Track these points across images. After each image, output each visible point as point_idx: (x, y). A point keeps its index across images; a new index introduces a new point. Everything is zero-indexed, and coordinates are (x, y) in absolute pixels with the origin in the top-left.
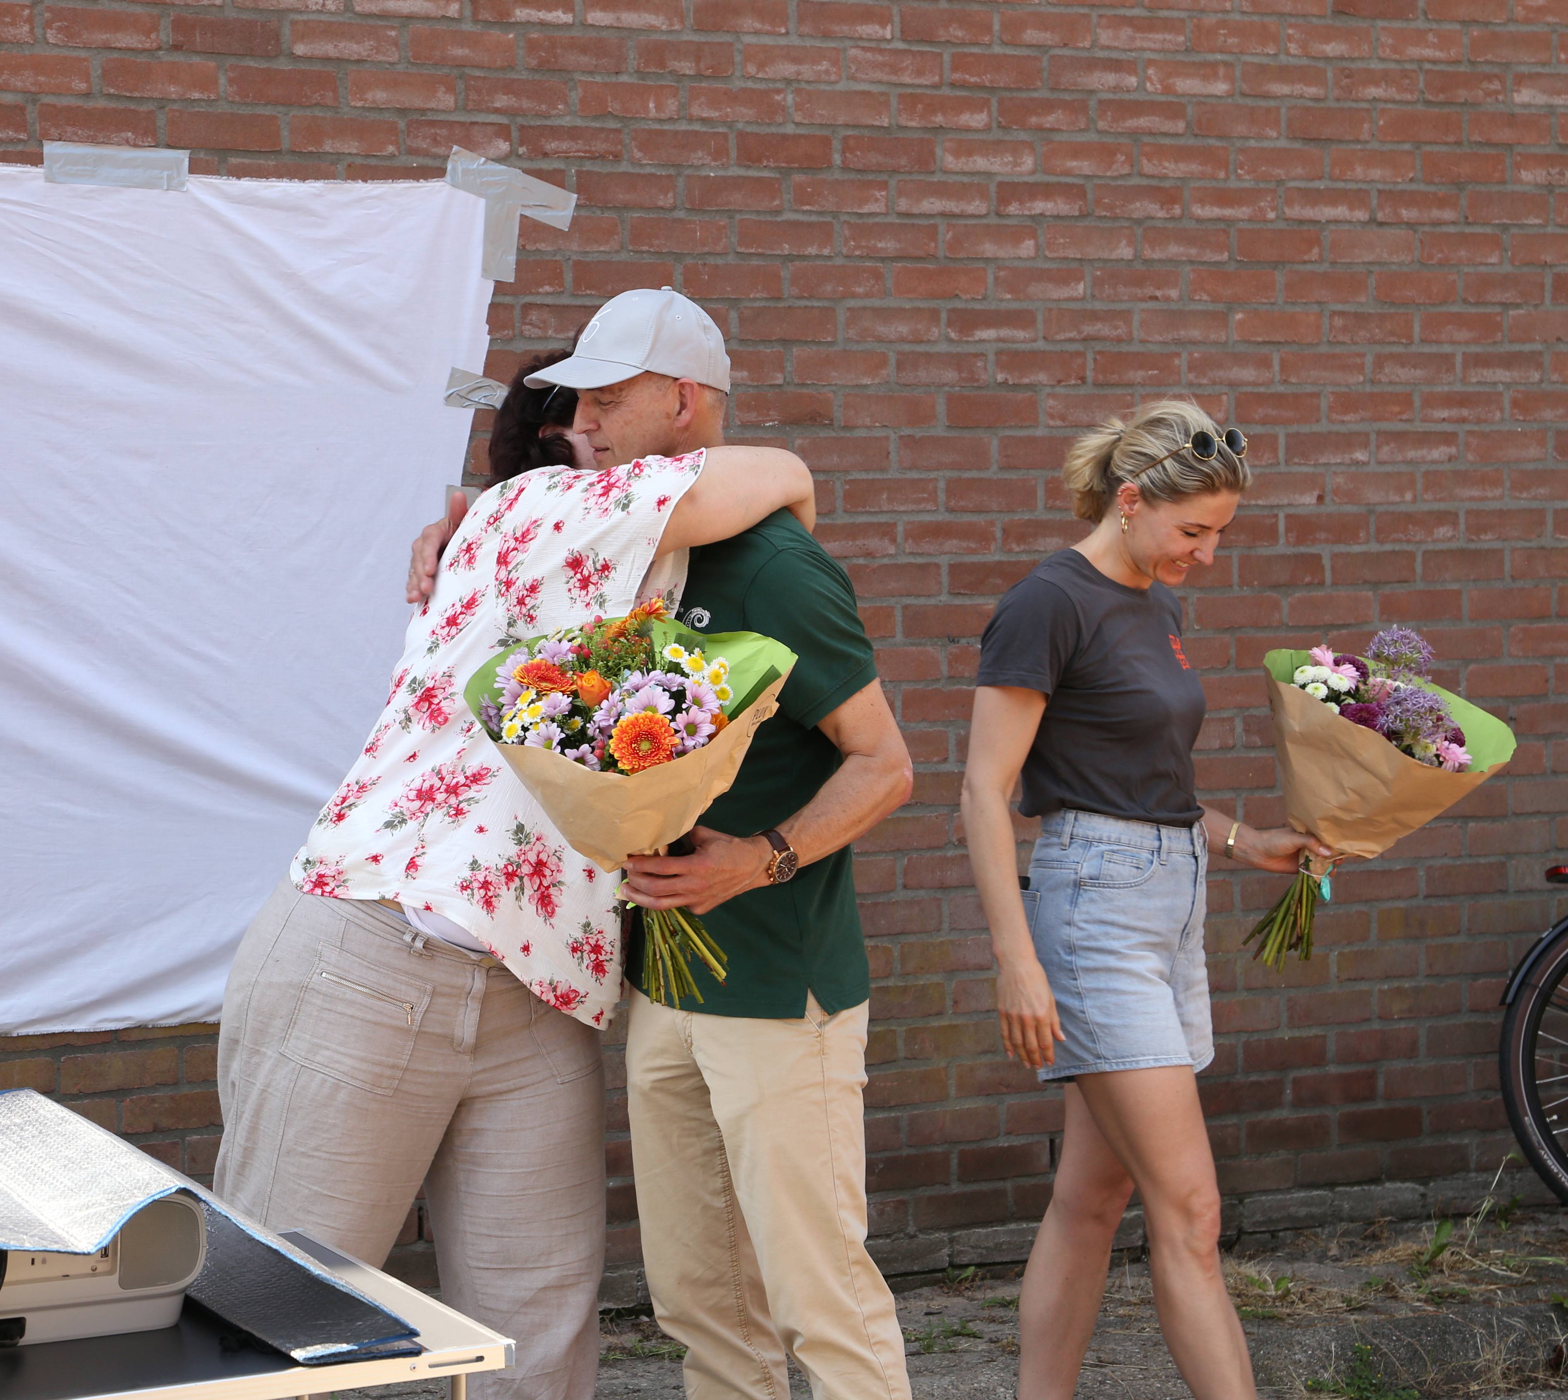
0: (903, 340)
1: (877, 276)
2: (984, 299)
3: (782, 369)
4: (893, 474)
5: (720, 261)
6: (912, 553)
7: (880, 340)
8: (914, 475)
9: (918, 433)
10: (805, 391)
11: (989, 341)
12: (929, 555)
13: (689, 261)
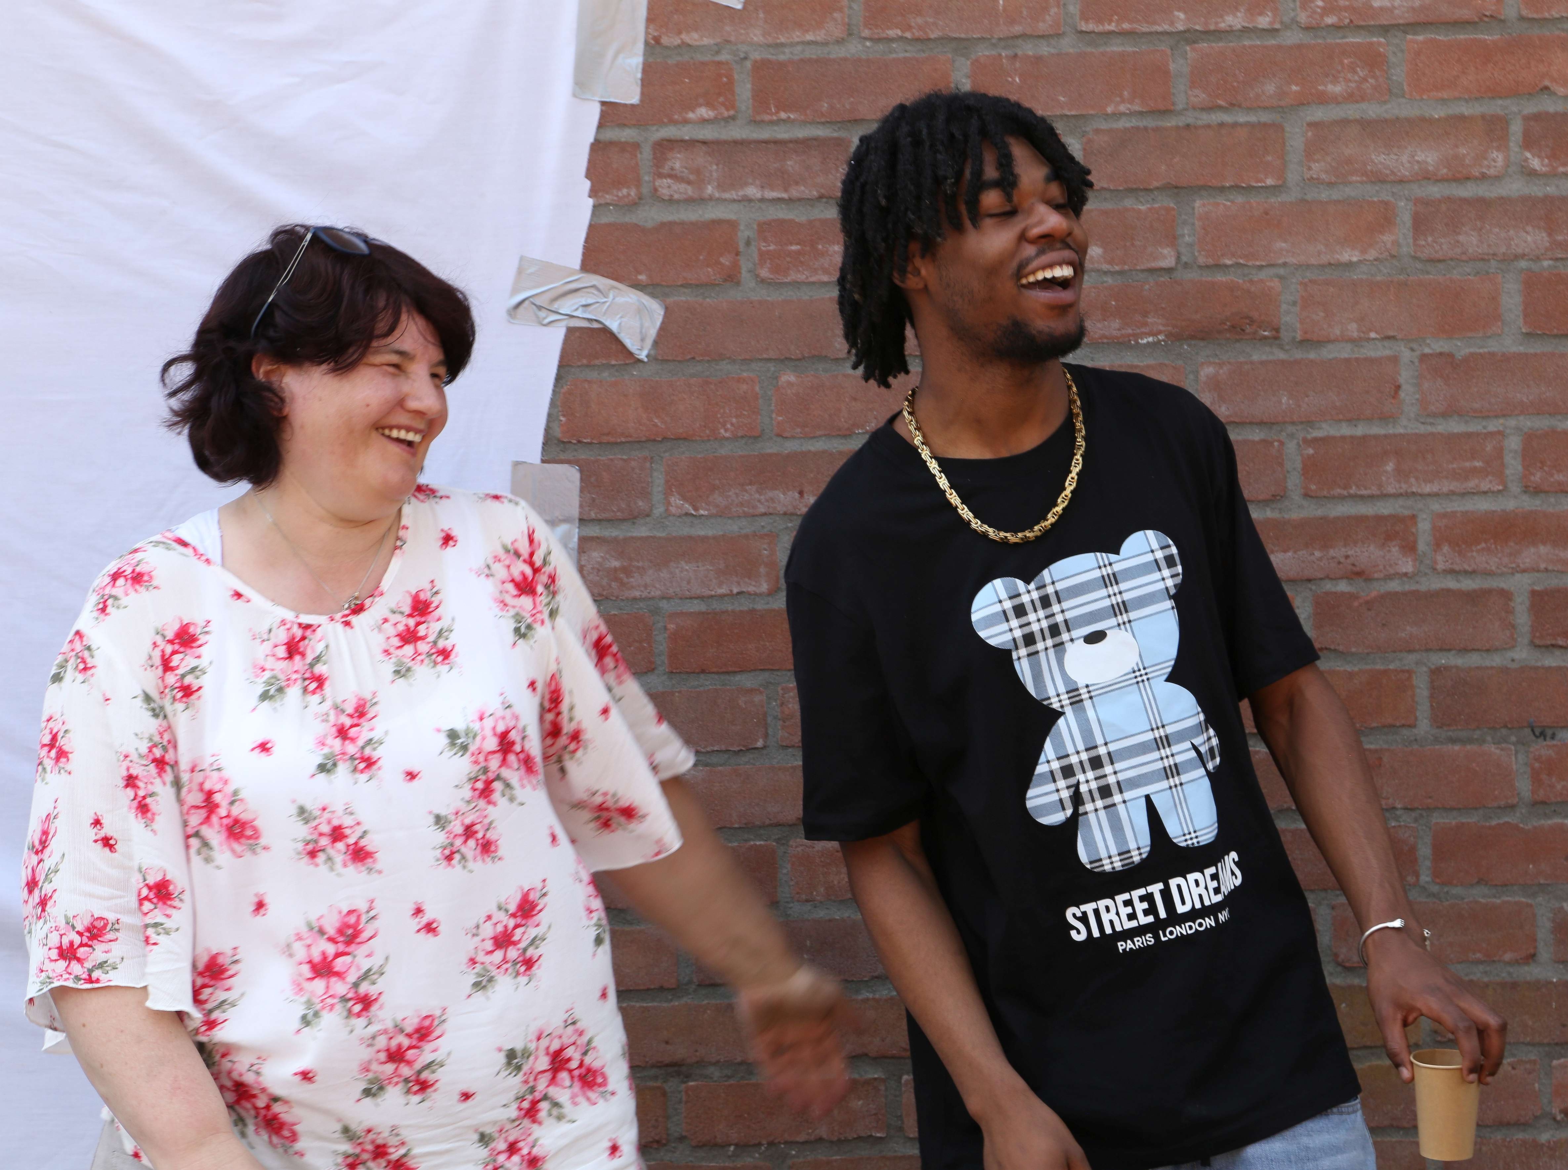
0: (1427, 177)
1: (1373, 60)
3: (1172, 239)
4: (1406, 426)
5: (1045, 49)
6: (1452, 572)
7: (1379, 179)
8: (1455, 426)
9: (1461, 348)
10: (1220, 278)
12: (1490, 574)
13: (983, 52)
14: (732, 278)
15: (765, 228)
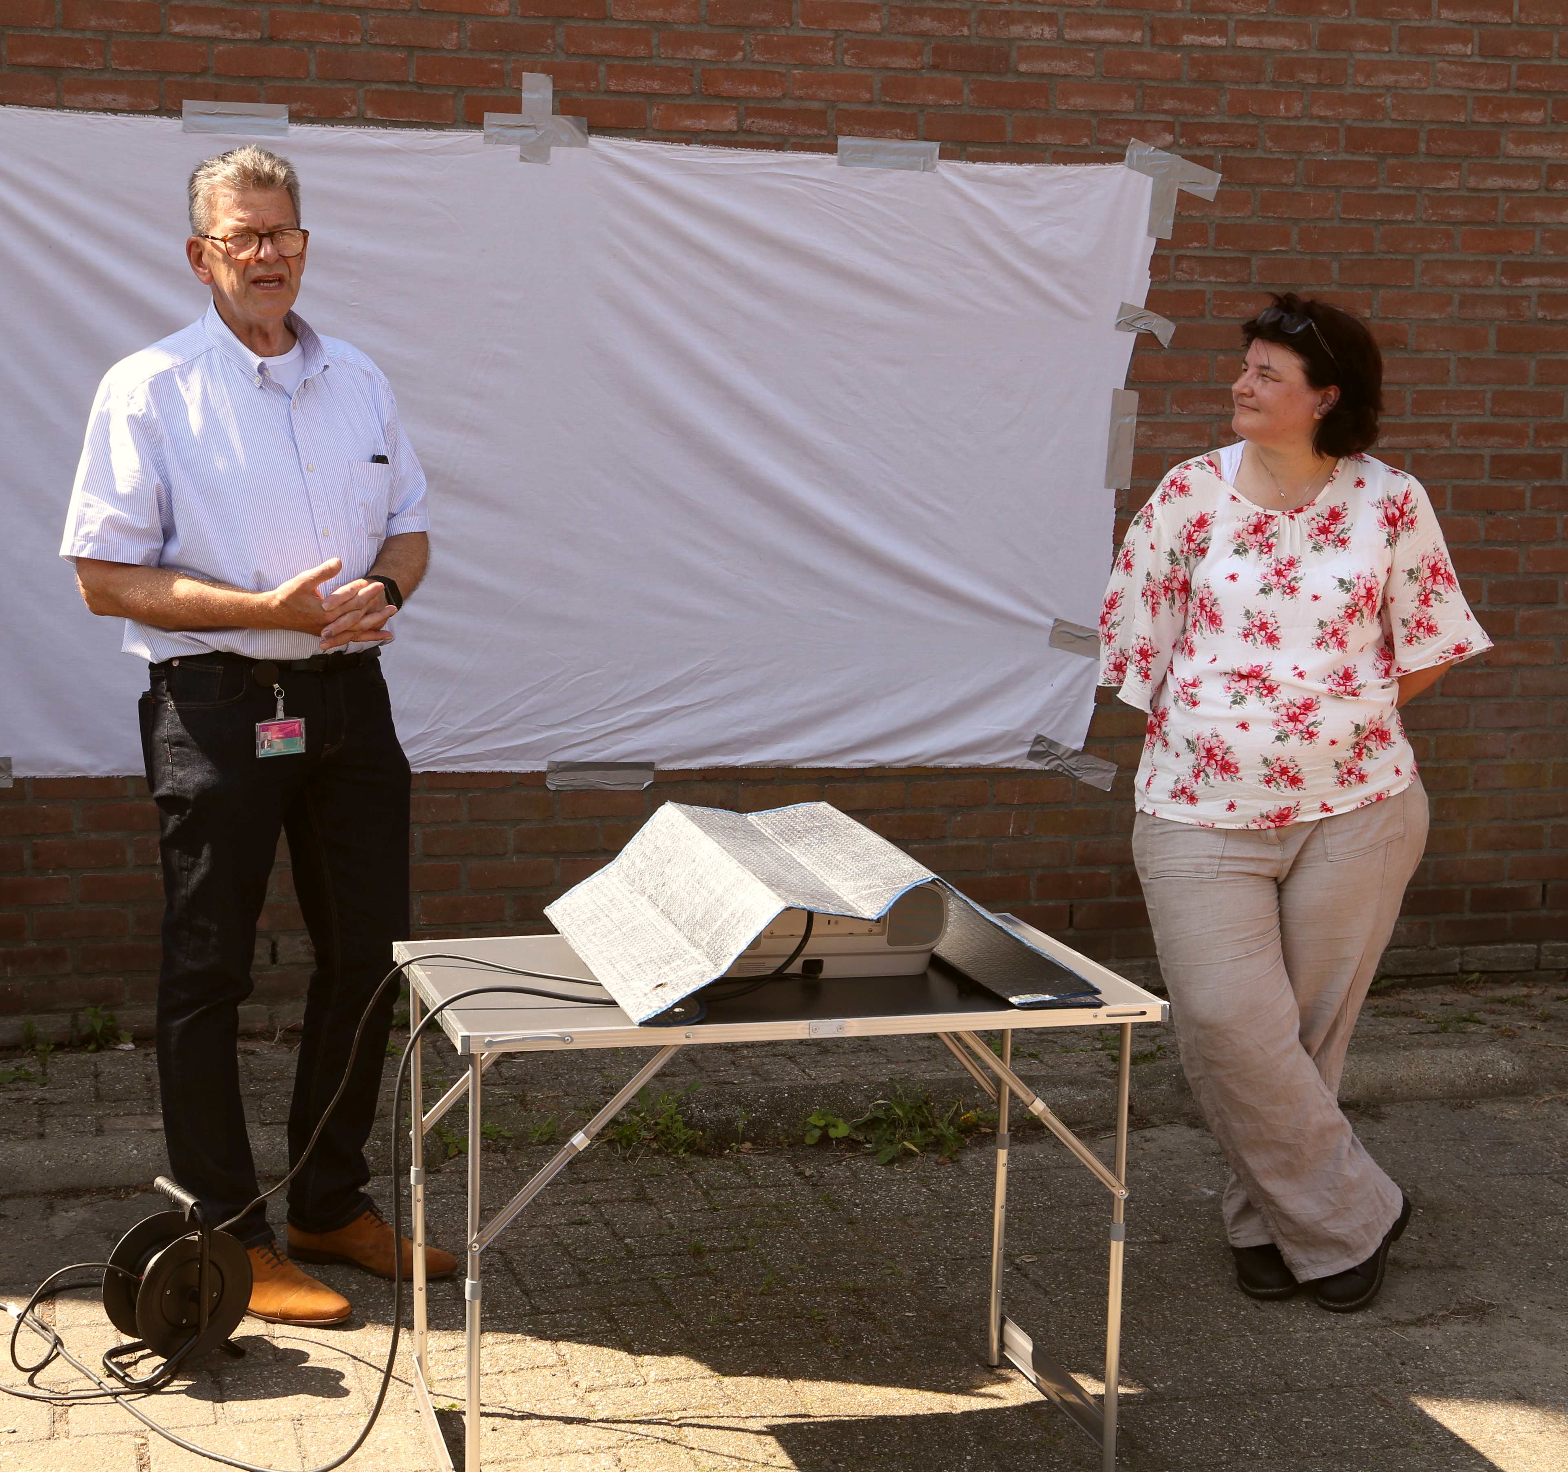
0: (1465, 285)
1: (1449, 236)
2: (1531, 254)
3: (1370, 306)
4: (1451, 386)
5: (1327, 225)
6: (1462, 446)
7: (1447, 285)
8: (1468, 388)
9: (1473, 356)
10: (1387, 323)
11: (1534, 286)
12: (1476, 448)
13: (1304, 224)
14: (1202, 315)
15: (1217, 294)
